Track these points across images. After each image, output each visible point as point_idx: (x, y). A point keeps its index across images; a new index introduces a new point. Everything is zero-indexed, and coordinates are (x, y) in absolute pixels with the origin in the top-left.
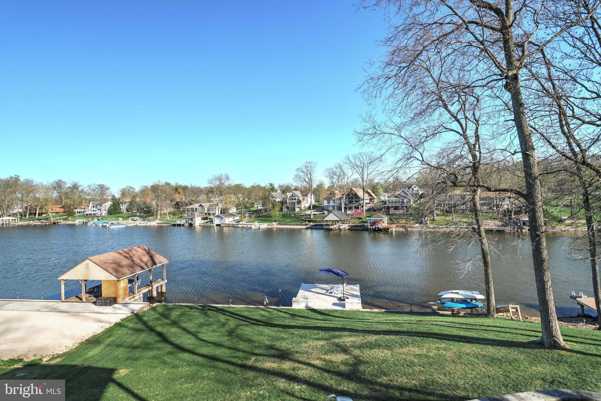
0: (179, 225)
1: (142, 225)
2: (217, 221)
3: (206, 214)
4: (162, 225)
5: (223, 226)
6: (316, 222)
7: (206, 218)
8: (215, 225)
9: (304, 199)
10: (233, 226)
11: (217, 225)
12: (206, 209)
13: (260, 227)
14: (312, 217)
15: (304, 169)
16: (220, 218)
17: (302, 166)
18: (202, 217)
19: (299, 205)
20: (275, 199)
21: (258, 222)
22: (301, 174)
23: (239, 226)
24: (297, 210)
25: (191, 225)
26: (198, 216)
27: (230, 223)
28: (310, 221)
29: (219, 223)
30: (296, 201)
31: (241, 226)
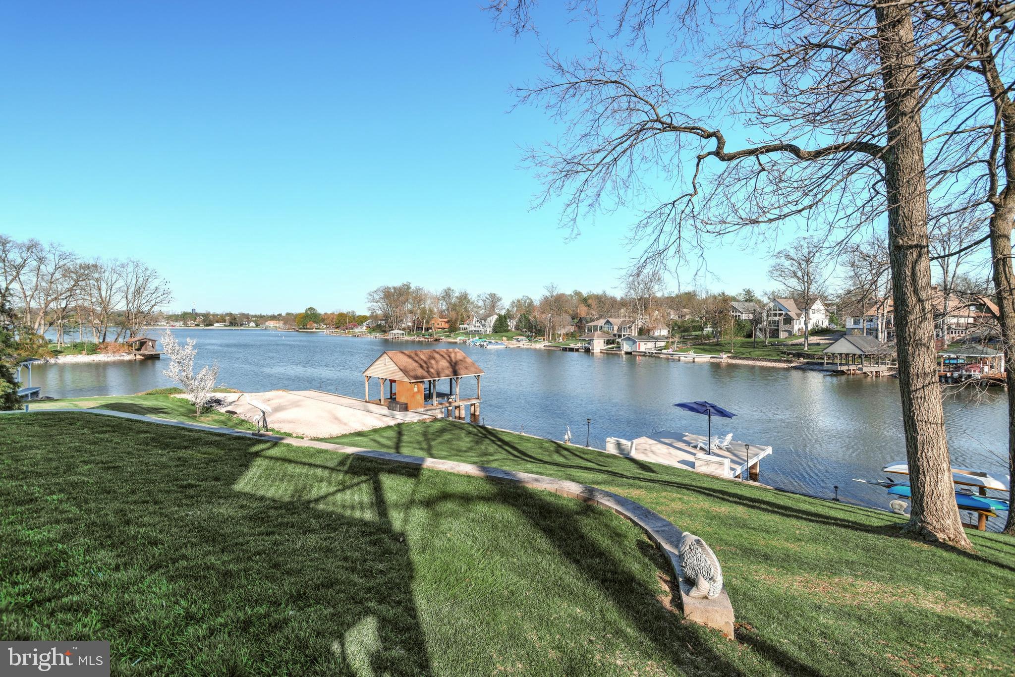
0: (572, 350)
1: (525, 347)
2: (626, 347)
3: (615, 335)
4: (550, 348)
5: (636, 355)
6: (813, 358)
7: (613, 342)
8: (623, 353)
9: (799, 315)
10: (651, 355)
11: (627, 353)
12: (616, 328)
13: (696, 360)
14: (806, 349)
15: (792, 253)
16: (631, 343)
17: (788, 248)
18: (606, 339)
19: (787, 327)
20: (738, 314)
21: (695, 352)
22: (787, 263)
23: (662, 356)
24: (783, 335)
25: (588, 351)
26: (599, 337)
27: (647, 351)
28: (799, 355)
29: (629, 350)
30: (782, 318)
31: (664, 356)
